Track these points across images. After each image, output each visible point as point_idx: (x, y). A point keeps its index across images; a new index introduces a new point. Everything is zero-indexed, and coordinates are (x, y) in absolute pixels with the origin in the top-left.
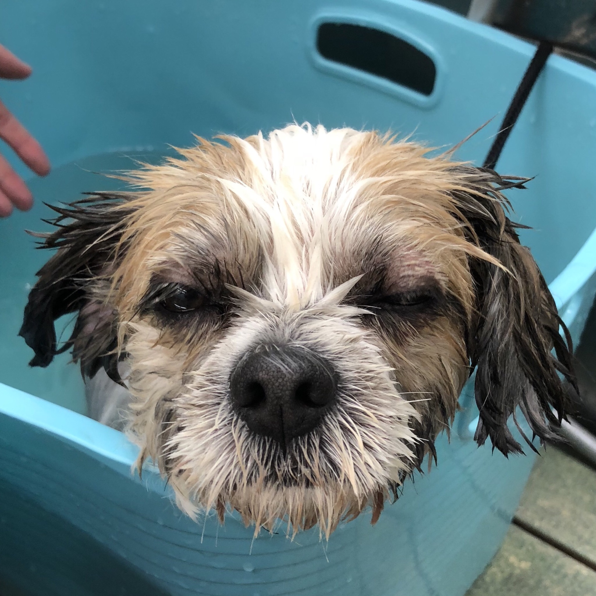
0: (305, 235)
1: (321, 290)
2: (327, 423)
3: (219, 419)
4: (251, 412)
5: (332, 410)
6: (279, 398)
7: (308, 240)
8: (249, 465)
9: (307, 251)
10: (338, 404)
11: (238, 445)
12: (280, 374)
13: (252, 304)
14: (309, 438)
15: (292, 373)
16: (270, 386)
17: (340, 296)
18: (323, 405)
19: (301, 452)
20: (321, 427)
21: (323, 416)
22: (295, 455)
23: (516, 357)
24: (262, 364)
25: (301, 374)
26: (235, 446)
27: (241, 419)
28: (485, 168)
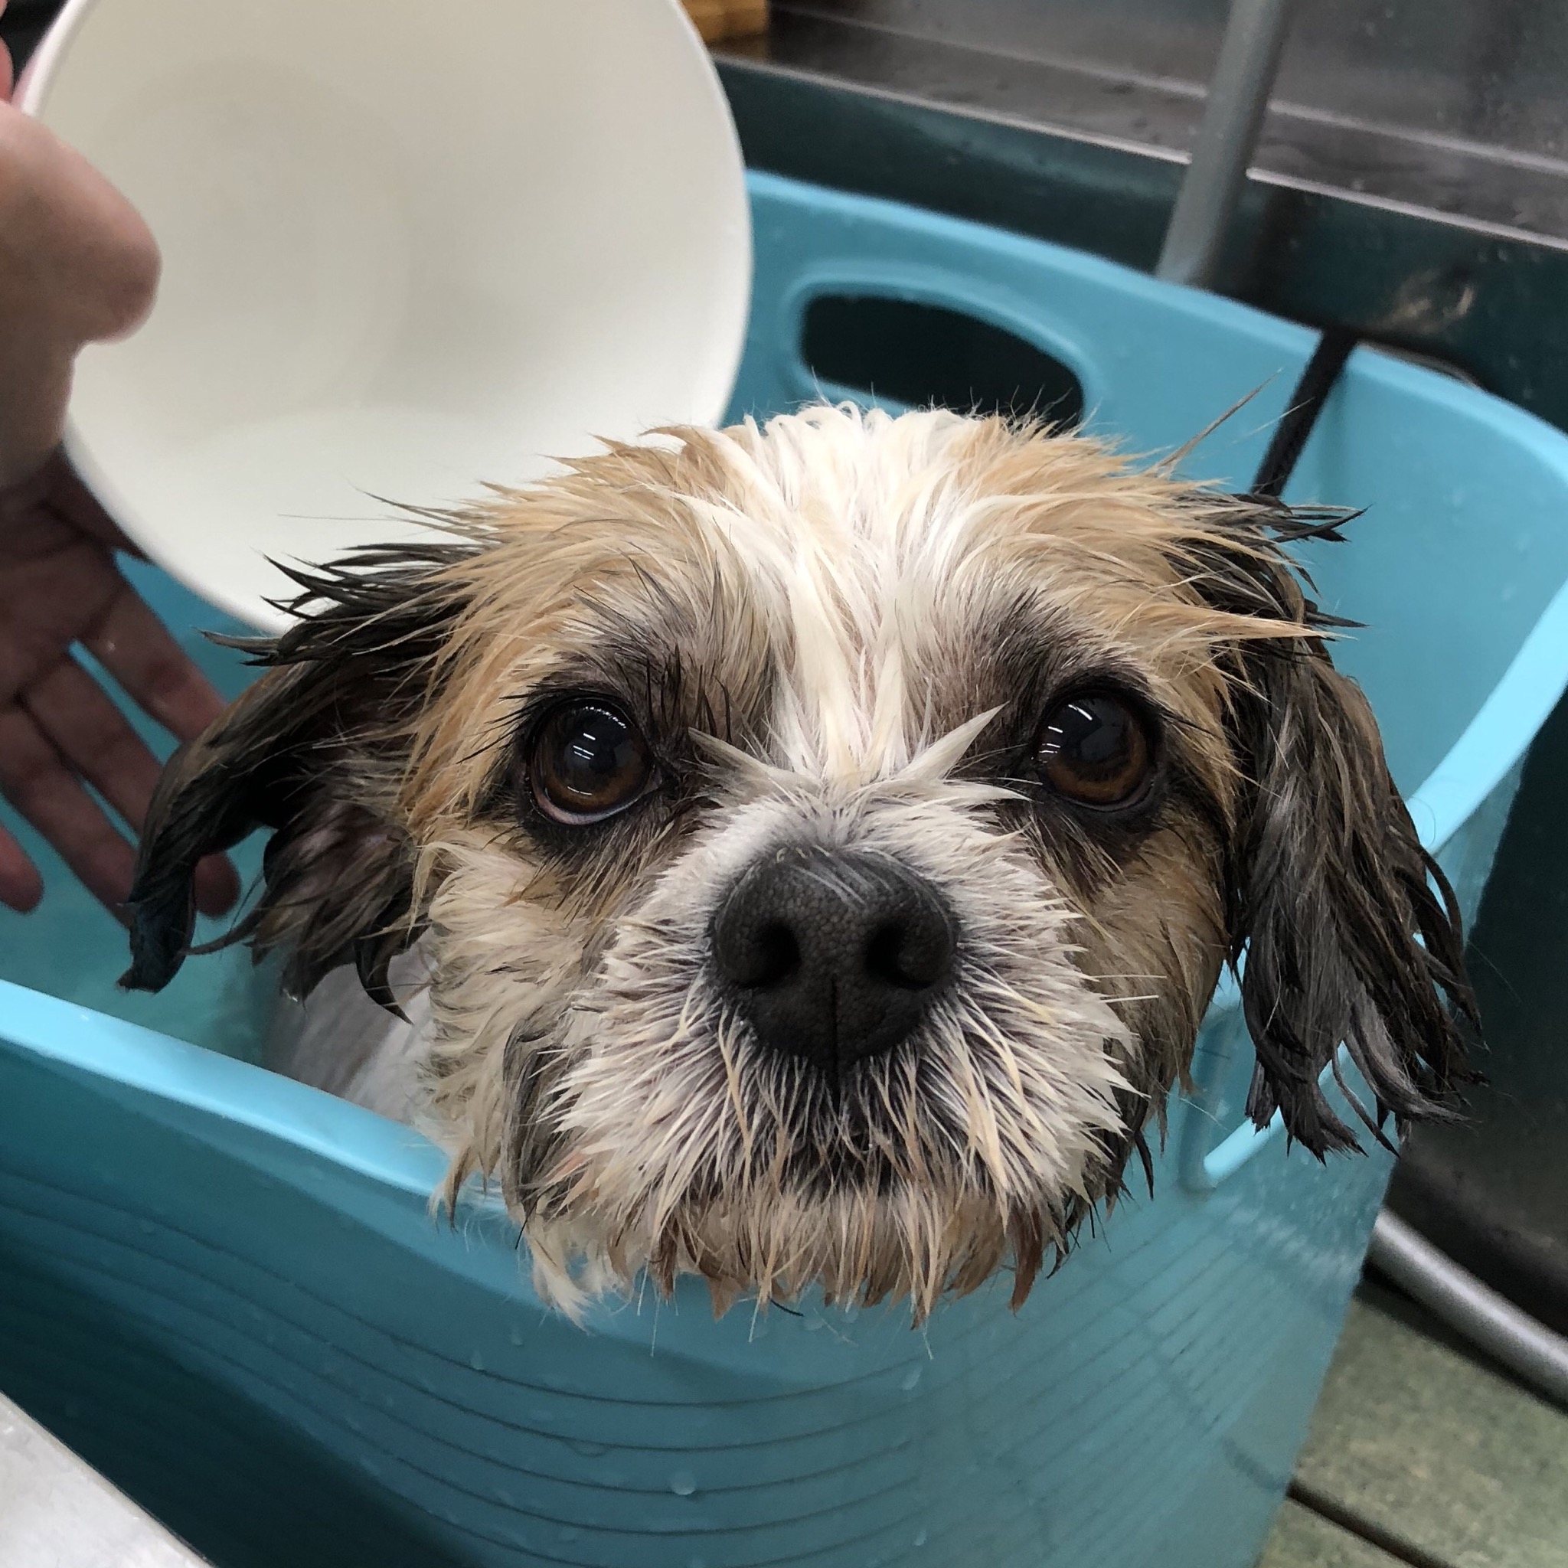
0: (863, 627)
1: (904, 749)
2: (936, 1026)
3: (688, 1018)
4: (761, 997)
5: (944, 996)
6: (831, 961)
7: (872, 638)
8: (756, 1122)
9: (868, 662)
10: (957, 985)
11: (733, 1074)
12: (834, 904)
13: (749, 778)
14: (894, 1060)
15: (861, 901)
16: (811, 933)
17: (947, 761)
18: (926, 984)
19: (874, 1093)
20: (921, 1035)
21: (926, 1007)
22: (861, 1102)
23: (1334, 930)
24: (794, 883)
25: (882, 908)
26: (725, 1076)
27: (739, 1015)
28: (1257, 493)
